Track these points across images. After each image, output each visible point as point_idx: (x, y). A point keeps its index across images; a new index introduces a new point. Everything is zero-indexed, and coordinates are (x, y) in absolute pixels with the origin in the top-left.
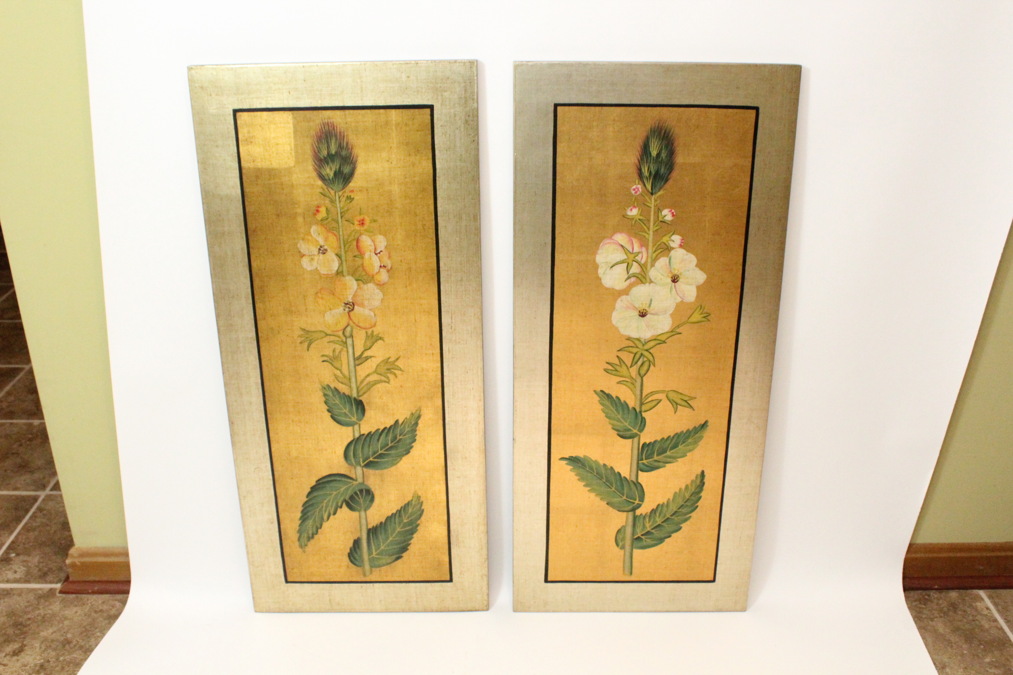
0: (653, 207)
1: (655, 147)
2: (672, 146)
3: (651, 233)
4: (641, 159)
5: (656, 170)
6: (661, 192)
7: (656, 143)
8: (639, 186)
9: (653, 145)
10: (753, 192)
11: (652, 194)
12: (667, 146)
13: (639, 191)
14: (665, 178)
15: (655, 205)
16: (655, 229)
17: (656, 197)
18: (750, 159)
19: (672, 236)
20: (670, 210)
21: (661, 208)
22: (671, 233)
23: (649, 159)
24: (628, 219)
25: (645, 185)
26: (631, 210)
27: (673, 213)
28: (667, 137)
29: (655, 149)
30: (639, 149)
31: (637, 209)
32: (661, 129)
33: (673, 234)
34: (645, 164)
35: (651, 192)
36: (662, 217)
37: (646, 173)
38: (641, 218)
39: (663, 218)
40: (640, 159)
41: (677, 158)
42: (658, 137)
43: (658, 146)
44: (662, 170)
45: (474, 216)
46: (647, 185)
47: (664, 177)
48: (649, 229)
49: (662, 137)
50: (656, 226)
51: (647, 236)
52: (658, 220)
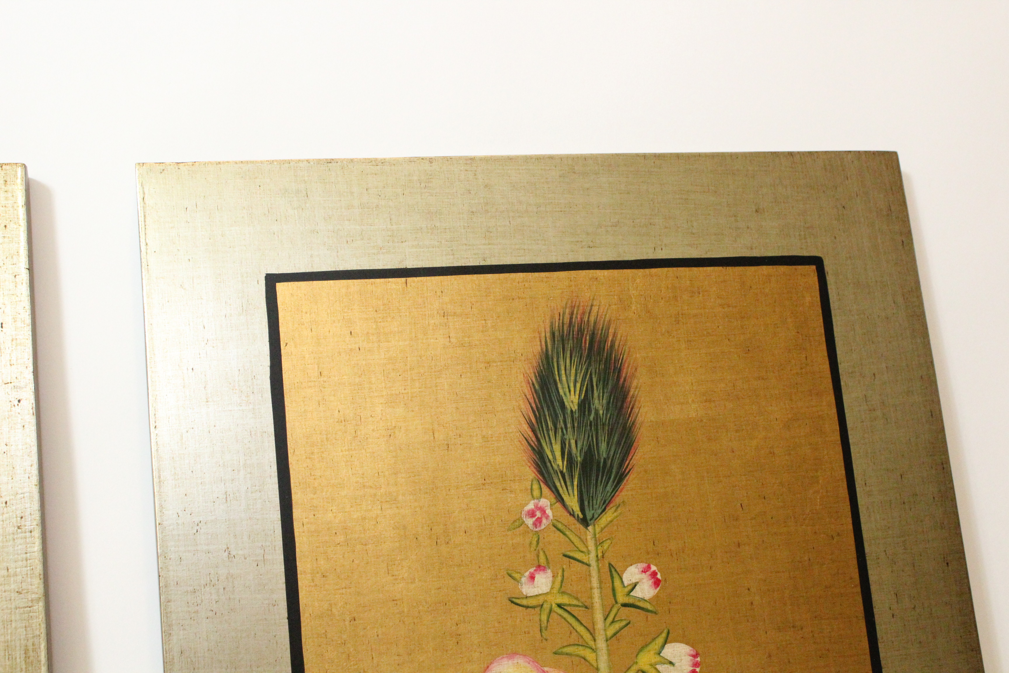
0: (593, 563)
1: (572, 385)
2: (619, 377)
3: (601, 644)
4: (539, 420)
5: (585, 448)
6: (609, 516)
7: (573, 371)
8: (544, 502)
9: (564, 378)
10: (858, 490)
11: (585, 522)
12: (604, 380)
13: (547, 518)
14: (614, 471)
15: (600, 555)
16: (610, 632)
17: (598, 530)
18: (831, 398)
19: (663, 647)
20: (644, 565)
21: (618, 566)
22: (660, 640)
23: (561, 419)
24: (527, 607)
25: (561, 500)
26: (532, 578)
27: (654, 574)
28: (601, 350)
29: (572, 389)
30: (527, 390)
31: (549, 573)
32: (581, 331)
33: (665, 642)
34: (552, 434)
35: (581, 516)
36: (627, 590)
37: (559, 463)
38: (565, 600)
39: (628, 594)
40: (534, 420)
41: (636, 410)
42: (576, 359)
43: (579, 380)
44: (603, 446)
45: (26, 651)
46: (566, 497)
47: (611, 466)
48: (593, 635)
49: (585, 354)
50: (613, 622)
51: (590, 656)
52: (616, 602)
